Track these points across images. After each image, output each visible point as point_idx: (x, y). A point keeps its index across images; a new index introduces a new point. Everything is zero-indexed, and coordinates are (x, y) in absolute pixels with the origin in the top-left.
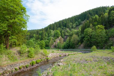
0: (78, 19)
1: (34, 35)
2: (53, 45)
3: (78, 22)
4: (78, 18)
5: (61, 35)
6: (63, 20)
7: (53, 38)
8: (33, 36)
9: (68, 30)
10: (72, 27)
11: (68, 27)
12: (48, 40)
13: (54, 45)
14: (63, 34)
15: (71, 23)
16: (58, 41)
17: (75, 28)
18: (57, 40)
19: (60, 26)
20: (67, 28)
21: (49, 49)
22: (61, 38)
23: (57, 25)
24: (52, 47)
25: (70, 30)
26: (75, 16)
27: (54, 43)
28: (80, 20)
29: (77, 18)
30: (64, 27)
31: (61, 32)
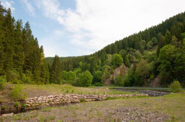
0: (157, 33)
1: (81, 63)
2: (108, 79)
3: (157, 37)
4: (156, 30)
5: (124, 63)
6: (130, 37)
7: (110, 67)
8: (79, 65)
9: (138, 52)
10: (146, 48)
11: (139, 48)
12: (100, 72)
13: (111, 79)
14: (128, 61)
15: (144, 41)
16: (118, 72)
17: (151, 48)
18: (116, 70)
19: (124, 48)
20: (137, 49)
21: (102, 86)
22: (125, 67)
23: (118, 46)
24: (106, 83)
25: (141, 53)
26: (150, 29)
27: (111, 76)
28: (160, 34)
29: (154, 32)
30: (131, 49)
31: (124, 57)
